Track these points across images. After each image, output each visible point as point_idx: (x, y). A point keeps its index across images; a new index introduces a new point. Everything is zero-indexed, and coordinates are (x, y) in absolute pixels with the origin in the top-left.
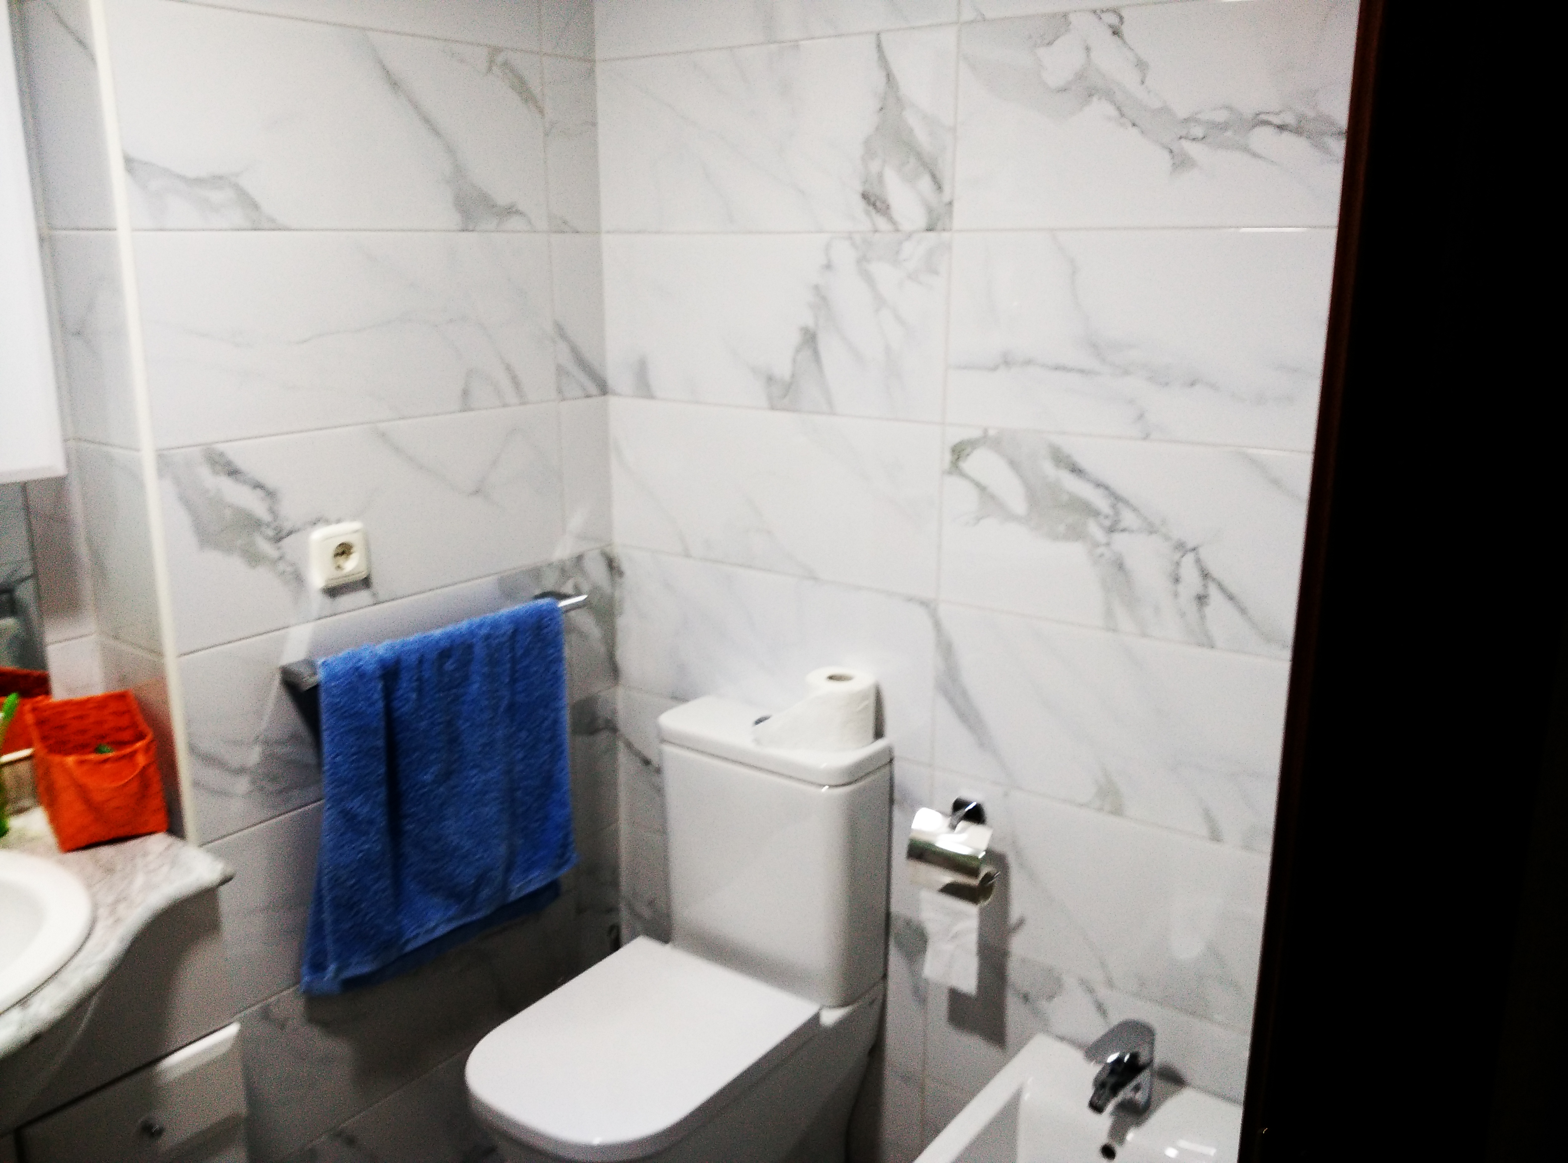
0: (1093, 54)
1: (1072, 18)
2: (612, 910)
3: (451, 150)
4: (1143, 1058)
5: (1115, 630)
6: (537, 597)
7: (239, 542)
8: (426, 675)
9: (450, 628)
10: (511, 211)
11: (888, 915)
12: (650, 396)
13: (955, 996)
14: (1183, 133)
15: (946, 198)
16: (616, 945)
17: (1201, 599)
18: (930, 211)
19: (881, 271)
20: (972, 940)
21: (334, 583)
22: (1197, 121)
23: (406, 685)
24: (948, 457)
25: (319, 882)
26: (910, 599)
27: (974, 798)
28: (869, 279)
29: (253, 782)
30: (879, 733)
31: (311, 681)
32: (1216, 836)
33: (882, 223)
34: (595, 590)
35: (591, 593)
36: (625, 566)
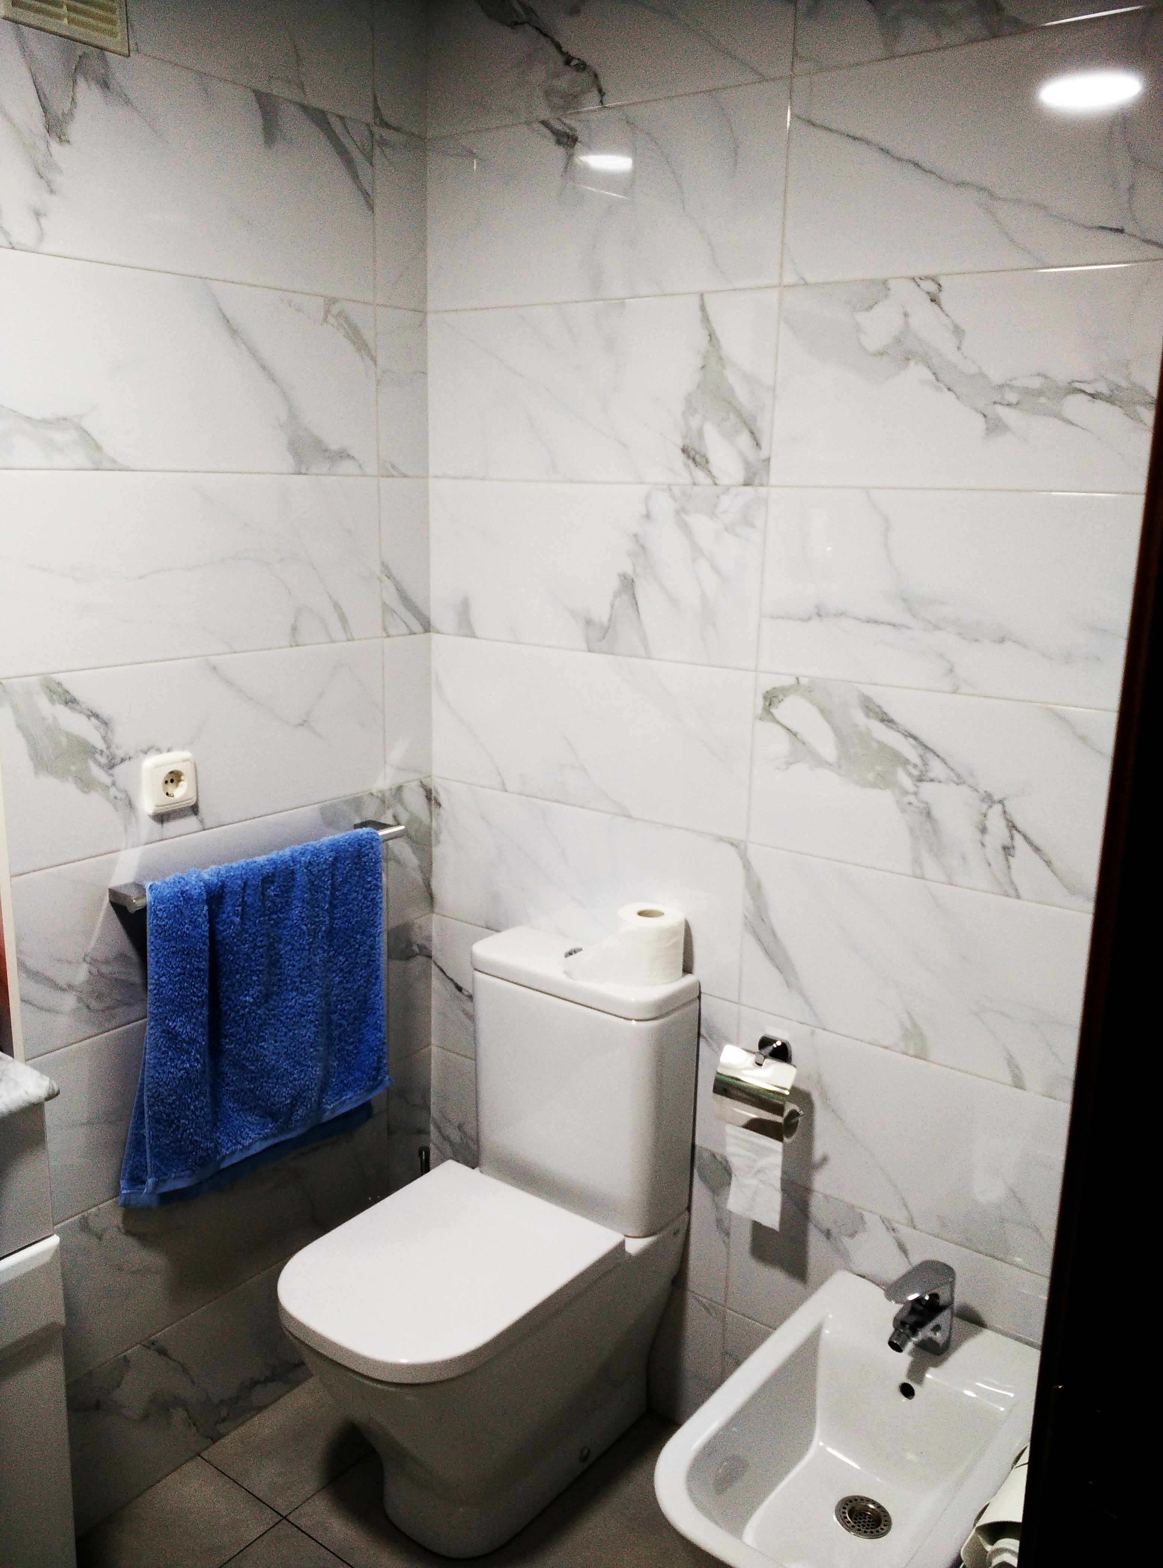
0: (911, 320)
1: (892, 284)
2: (423, 1131)
3: (286, 397)
4: (944, 1298)
5: (923, 878)
6: (356, 826)
7: (73, 768)
8: (249, 900)
9: (273, 855)
10: (343, 455)
11: (693, 1146)
12: (474, 636)
13: (757, 1227)
14: (998, 399)
15: (764, 454)
16: (425, 1168)
17: (1008, 850)
18: (748, 465)
19: (701, 523)
20: (776, 1175)
21: (163, 810)
22: (1012, 387)
23: (230, 909)
24: (760, 702)
25: (141, 1097)
26: (720, 839)
27: (780, 1035)
28: (686, 529)
29: (80, 999)
30: (687, 969)
31: (139, 903)
32: (1018, 1083)
33: (700, 476)
34: (414, 819)
35: (408, 824)
36: (443, 799)
